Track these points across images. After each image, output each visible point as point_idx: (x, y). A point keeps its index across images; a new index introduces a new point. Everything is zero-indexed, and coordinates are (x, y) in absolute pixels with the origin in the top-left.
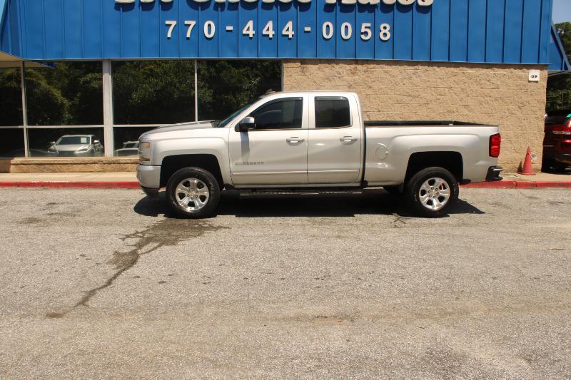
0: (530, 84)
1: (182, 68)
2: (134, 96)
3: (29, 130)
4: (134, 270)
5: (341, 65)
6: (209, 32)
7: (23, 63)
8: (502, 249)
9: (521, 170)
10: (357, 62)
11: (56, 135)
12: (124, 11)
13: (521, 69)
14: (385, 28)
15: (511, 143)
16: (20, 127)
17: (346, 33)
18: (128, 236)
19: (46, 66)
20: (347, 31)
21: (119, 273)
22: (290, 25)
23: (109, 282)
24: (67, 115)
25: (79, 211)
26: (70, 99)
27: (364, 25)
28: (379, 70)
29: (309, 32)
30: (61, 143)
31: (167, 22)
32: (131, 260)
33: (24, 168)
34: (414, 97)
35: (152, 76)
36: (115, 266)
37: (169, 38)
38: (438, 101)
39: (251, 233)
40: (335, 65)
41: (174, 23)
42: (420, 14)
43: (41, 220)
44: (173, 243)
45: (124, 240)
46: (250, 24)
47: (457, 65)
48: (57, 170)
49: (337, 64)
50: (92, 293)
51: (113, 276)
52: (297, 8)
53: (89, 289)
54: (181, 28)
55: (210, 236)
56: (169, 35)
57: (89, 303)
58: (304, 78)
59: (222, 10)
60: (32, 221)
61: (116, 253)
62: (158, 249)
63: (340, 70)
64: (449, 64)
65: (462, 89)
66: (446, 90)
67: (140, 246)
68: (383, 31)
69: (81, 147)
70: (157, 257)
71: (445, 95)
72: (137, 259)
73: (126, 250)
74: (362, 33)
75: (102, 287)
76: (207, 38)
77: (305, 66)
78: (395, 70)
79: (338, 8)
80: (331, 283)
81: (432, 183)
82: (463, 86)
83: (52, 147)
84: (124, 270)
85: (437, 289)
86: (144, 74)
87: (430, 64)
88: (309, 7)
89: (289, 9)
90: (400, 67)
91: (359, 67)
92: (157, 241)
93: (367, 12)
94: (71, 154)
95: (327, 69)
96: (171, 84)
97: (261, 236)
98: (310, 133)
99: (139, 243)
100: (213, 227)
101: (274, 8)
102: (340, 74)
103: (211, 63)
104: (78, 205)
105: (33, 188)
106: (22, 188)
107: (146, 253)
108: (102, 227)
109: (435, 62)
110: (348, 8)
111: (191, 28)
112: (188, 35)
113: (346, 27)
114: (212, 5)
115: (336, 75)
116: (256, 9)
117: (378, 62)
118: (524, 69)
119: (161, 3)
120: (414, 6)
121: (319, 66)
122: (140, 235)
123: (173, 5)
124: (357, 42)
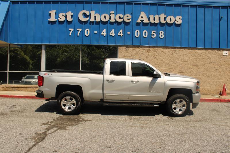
0: (224, 57)
1: (76, 48)
3: (10, 73)
4: (43, 144)
5: (143, 48)
6: (87, 34)
7: (9, 45)
9: (221, 94)
10: (150, 47)
11: (24, 75)
12: (52, 24)
14: (162, 33)
15: (216, 82)
16: (6, 71)
17: (145, 35)
18: (44, 124)
19: (19, 46)
21: (35, 145)
22: (121, 31)
23: (29, 150)
24: (31, 66)
25: (25, 110)
27: (153, 31)
28: (159, 50)
31: (70, 29)
32: (40, 137)
33: (6, 89)
34: (174, 62)
36: (34, 141)
37: (70, 36)
38: (185, 64)
39: (100, 124)
40: (140, 48)
41: (72, 30)
42: (176, 27)
43: (6, 114)
44: (64, 128)
45: (41, 126)
46: (105, 30)
47: (192, 49)
48: (20, 90)
49: (141, 48)
51: (31, 146)
52: (124, 24)
54: (75, 31)
55: (82, 125)
56: (70, 35)
58: (127, 53)
59: (93, 25)
60: (2, 114)
61: (36, 133)
62: (57, 132)
63: (143, 50)
64: (189, 48)
65: (195, 59)
66: (188, 59)
67: (48, 129)
68: (161, 34)
69: (34, 80)
70: (55, 136)
71: (187, 61)
72: (45, 137)
73: (42, 131)
74: (152, 35)
76: (86, 36)
77: (128, 48)
78: (166, 51)
79: (142, 24)
83: (22, 80)
84: (38, 143)
87: (181, 48)
88: (129, 24)
89: (121, 24)
90: (168, 49)
91: (151, 49)
92: (57, 127)
93: (154, 26)
95: (137, 50)
96: (72, 55)
99: (48, 128)
100: (84, 120)
101: (115, 24)
102: (142, 52)
103: (89, 46)
104: (25, 107)
105: (8, 98)
106: (4, 98)
107: (51, 133)
108: (33, 118)
109: (183, 47)
110: (146, 24)
111: (79, 32)
112: (78, 35)
113: (145, 32)
114: (89, 22)
115: (141, 52)
116: (107, 24)
117: (159, 47)
118: (221, 51)
119: (68, 21)
120: (174, 24)
121: (133, 48)
122: (50, 123)
123: (73, 22)
124: (150, 38)
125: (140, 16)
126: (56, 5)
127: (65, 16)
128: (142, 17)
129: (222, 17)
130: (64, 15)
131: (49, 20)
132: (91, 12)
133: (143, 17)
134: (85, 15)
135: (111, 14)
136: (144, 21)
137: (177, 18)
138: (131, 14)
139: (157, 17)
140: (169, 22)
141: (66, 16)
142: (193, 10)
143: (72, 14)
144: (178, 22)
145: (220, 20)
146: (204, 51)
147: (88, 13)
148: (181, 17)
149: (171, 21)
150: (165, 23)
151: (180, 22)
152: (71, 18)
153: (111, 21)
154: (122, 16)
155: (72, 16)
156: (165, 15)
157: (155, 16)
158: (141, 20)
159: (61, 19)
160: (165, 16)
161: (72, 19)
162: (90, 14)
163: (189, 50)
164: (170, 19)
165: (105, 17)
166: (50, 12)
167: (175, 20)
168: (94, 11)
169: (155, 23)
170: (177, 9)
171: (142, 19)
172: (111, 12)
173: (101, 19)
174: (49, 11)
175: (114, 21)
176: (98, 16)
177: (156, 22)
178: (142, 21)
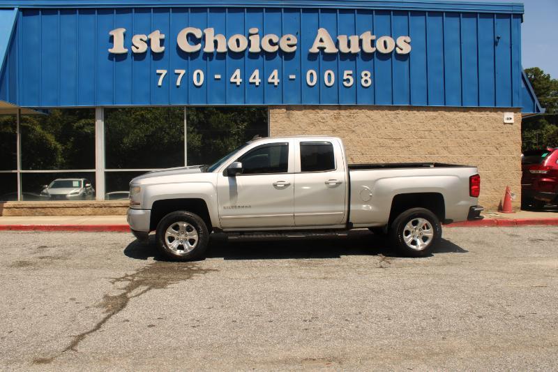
0: (505, 126)
1: (172, 115)
2: (125, 140)
3: (22, 174)
4: (123, 314)
5: (325, 111)
6: (198, 80)
7: (20, 110)
8: (486, 287)
9: (501, 209)
10: (340, 107)
11: (48, 179)
12: (117, 61)
13: (496, 112)
14: (366, 75)
15: (491, 182)
16: (14, 171)
17: (329, 81)
18: (118, 280)
20: (329, 78)
21: (109, 317)
22: (275, 73)
23: (99, 326)
24: (60, 159)
25: (69, 254)
26: (63, 143)
27: (346, 72)
28: (362, 115)
29: (293, 79)
30: (53, 187)
31: (158, 71)
32: (117, 304)
33: (16, 212)
34: (396, 140)
35: (143, 122)
36: (105, 310)
37: (160, 86)
38: (420, 144)
39: (238, 275)
40: (319, 111)
41: (164, 72)
42: (399, 61)
43: (31, 264)
44: (163, 286)
45: (113, 283)
46: (238, 72)
47: (435, 109)
48: (49, 213)
49: (321, 109)
50: (82, 337)
51: (102, 320)
52: (282, 57)
53: (78, 333)
54: (171, 76)
55: (198, 279)
56: (160, 84)
57: (78, 348)
58: (290, 123)
59: (211, 59)
60: (22, 264)
61: (106, 297)
62: (147, 293)
63: (324, 115)
64: (428, 109)
65: (442, 132)
66: (426, 132)
67: (129, 289)
68: (365, 78)
69: (73, 191)
70: (147, 300)
71: (425, 137)
72: (126, 302)
73: (116, 293)
74: (345, 80)
75: (91, 331)
76: (196, 86)
77: (291, 112)
78: (377, 115)
79: (321, 57)
80: (319, 324)
81: (415, 223)
82: (442, 129)
83: (45, 191)
84: (113, 314)
85: (423, 329)
86: (135, 119)
87: (410, 108)
88: (293, 57)
89: (274, 58)
90: (381, 112)
91: (343, 112)
92: (147, 284)
93: (348, 60)
94: (63, 197)
95: (311, 115)
96: (161, 129)
97: (249, 279)
98: (296, 177)
99: (129, 287)
100: (202, 270)
101: (260, 56)
102: (324, 119)
103: (200, 109)
104: (69, 248)
105: (25, 232)
106: (14, 231)
107: (136, 296)
108: (93, 270)
109: (415, 107)
110: (330, 57)
111: (180, 76)
112: (178, 84)
113: (329, 74)
114: (201, 55)
115: (320, 119)
116: (243, 59)
117: (361, 107)
118: (499, 112)
119: (153, 53)
120: (393, 55)
121: (303, 111)
122: (129, 278)
123: (166, 55)
124: (340, 89)
125: (318, 39)
126: (126, 17)
127: (145, 42)
128: (321, 41)
129: (498, 38)
130: (145, 38)
131: (110, 50)
132: (205, 31)
133: (324, 40)
134: (192, 38)
135: (250, 35)
136: (325, 48)
137: (401, 41)
138: (297, 34)
139: (354, 40)
140: (382, 50)
141: (149, 42)
142: (434, 23)
143: (163, 36)
144: (402, 49)
145: (496, 44)
146: (462, 114)
147: (198, 34)
148: (408, 39)
149: (386, 47)
150: (374, 53)
151: (406, 49)
152: (161, 45)
153: (251, 50)
154: (275, 39)
155: (162, 42)
156: (373, 34)
157: (350, 38)
158: (318, 48)
159: (137, 48)
160: (374, 37)
161: (163, 48)
162: (204, 36)
163: (428, 113)
164: (385, 42)
165: (238, 41)
166: (111, 33)
167: (396, 46)
168: (212, 30)
169: (350, 52)
170: (400, 21)
171: (321, 45)
172: (252, 31)
173: (228, 47)
174: (110, 30)
175: (259, 50)
176: (221, 39)
177: (353, 52)
178: (322, 49)
